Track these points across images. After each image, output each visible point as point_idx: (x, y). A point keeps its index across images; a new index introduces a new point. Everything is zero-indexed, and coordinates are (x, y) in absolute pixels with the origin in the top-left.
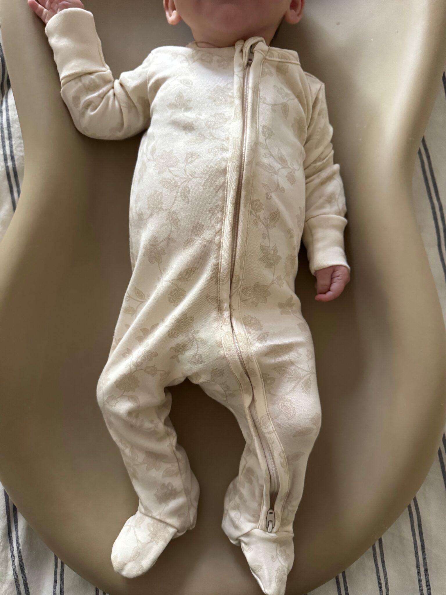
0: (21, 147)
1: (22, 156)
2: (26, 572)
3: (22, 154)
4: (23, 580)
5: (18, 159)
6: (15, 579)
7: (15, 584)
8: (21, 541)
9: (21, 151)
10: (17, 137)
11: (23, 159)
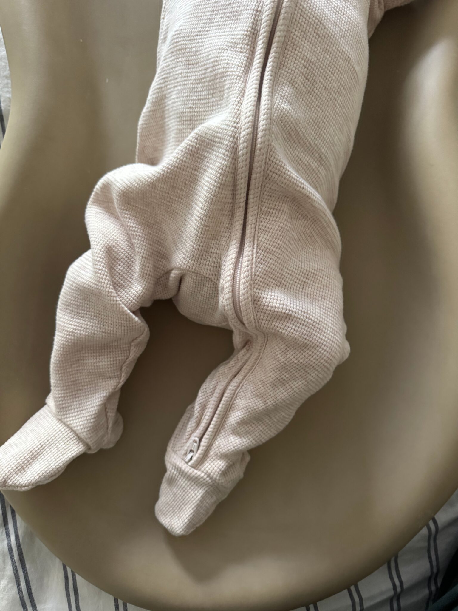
0: (8, 87)
1: (9, 98)
2: (28, 567)
3: (8, 95)
4: (24, 576)
5: (4, 101)
6: (15, 574)
7: (15, 580)
8: (20, 533)
9: (8, 91)
10: (4, 77)
11: (10, 101)
